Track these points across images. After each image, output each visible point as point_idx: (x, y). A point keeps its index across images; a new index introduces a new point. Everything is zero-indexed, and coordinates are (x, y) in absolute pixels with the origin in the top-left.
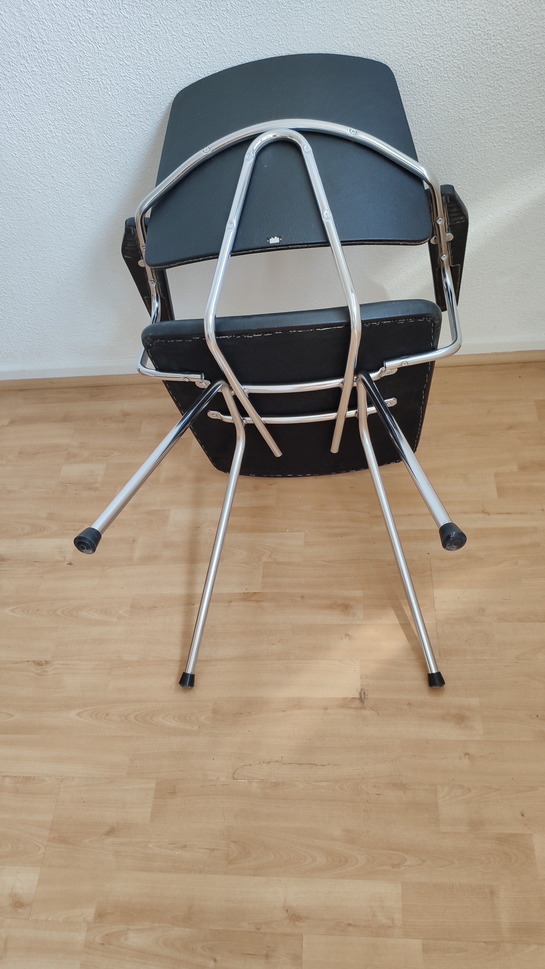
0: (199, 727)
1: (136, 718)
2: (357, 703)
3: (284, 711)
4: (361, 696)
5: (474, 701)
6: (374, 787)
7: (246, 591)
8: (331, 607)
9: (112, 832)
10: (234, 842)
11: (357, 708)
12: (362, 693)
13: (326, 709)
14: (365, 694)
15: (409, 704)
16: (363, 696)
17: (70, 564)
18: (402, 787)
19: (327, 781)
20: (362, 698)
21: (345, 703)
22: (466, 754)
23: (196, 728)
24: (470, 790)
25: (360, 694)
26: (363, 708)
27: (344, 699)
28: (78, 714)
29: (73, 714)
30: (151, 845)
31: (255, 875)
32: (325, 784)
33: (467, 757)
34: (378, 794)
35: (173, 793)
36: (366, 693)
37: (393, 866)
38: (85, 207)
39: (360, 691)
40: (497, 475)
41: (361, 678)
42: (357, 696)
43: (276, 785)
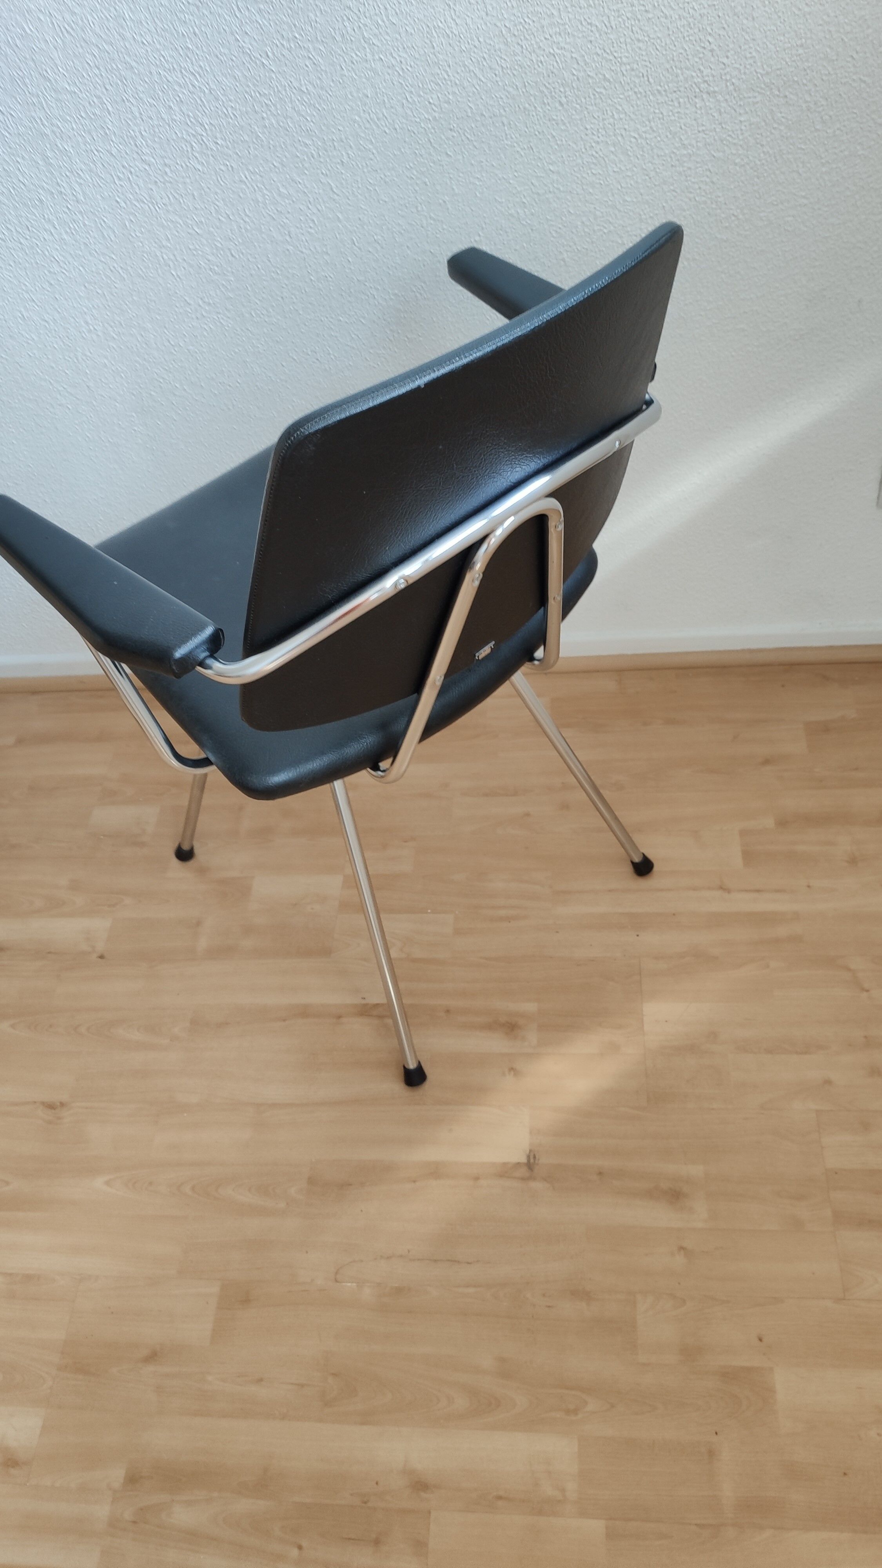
0: (287, 1204)
1: (193, 1188)
2: (523, 1172)
3: (414, 1182)
4: (529, 1161)
5: (696, 1170)
6: (544, 1295)
7: (363, 1002)
8: (490, 1027)
9: (153, 1357)
10: (333, 1374)
11: (523, 1179)
12: (532, 1157)
13: (477, 1178)
14: (535, 1157)
15: (600, 1173)
16: (532, 1160)
17: (101, 957)
18: (585, 1296)
19: (475, 1286)
20: (531, 1164)
21: (505, 1171)
22: (681, 1248)
23: (282, 1205)
24: (684, 1302)
25: (528, 1157)
26: (531, 1178)
27: (505, 1164)
28: (108, 1183)
29: (99, 1182)
30: (210, 1378)
31: (363, 1424)
32: (471, 1290)
33: (682, 1252)
34: (549, 1307)
35: (246, 1301)
36: (537, 1156)
37: (568, 1412)
38: (135, 430)
39: (528, 1152)
40: (743, 833)
41: (531, 1133)
42: (524, 1160)
43: (399, 1291)
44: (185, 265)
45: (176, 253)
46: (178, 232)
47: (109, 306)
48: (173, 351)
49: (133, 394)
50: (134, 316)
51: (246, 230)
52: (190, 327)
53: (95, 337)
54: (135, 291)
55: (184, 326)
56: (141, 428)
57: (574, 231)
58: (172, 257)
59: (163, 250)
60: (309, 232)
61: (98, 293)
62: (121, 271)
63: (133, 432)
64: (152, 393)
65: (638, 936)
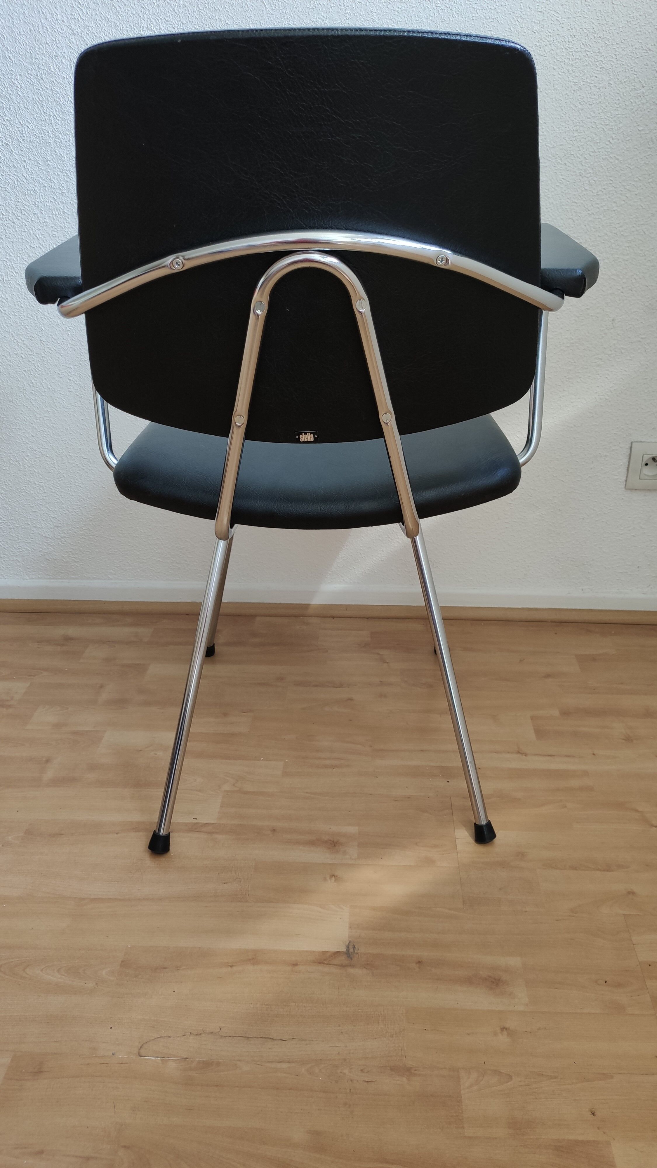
2: (342, 959)
3: (231, 966)
4: (348, 950)
5: (514, 962)
6: (362, 1071)
11: (343, 966)
12: (351, 947)
13: (296, 965)
14: (354, 948)
15: (419, 962)
16: (351, 950)
18: (407, 1071)
19: (289, 1062)
20: (350, 953)
21: (324, 959)
22: (504, 1029)
23: (91, 985)
24: (510, 1078)
25: (348, 947)
26: (350, 965)
27: (325, 952)
32: (285, 1066)
33: (505, 1032)
34: (368, 1082)
35: (38, 1072)
36: (356, 947)
39: (347, 943)
40: (533, 718)
41: (350, 927)
42: (343, 949)
43: (207, 1065)
65: (448, 782)
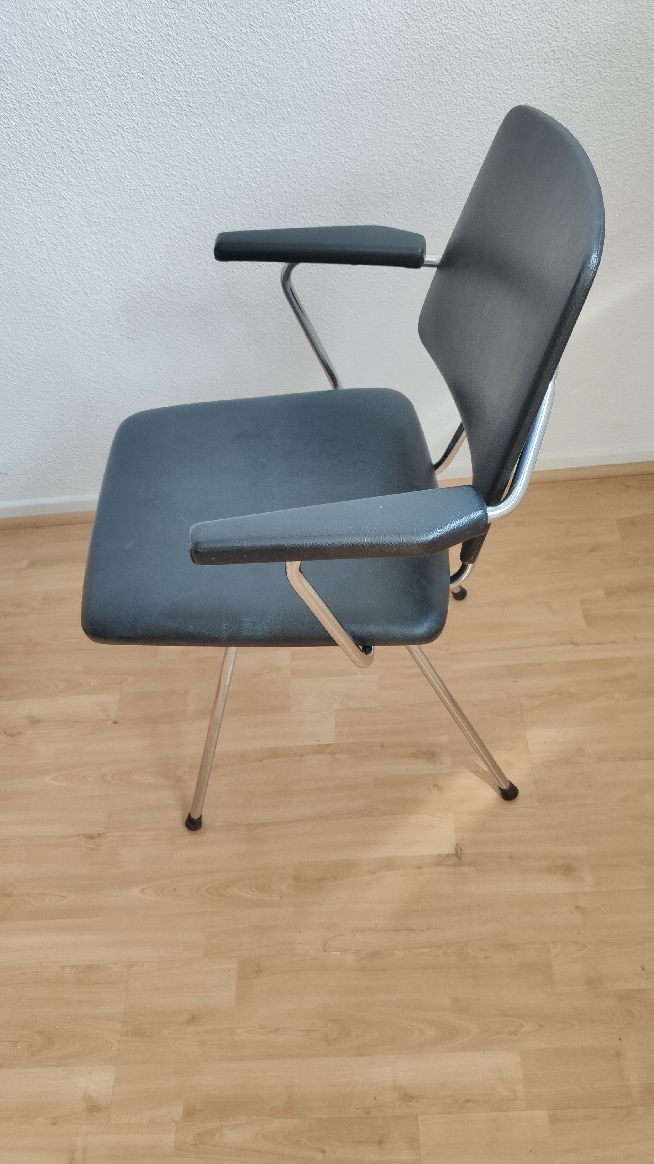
0: (280, 897)
1: (207, 891)
2: (453, 860)
3: (374, 873)
4: (457, 852)
5: (581, 850)
6: (481, 950)
7: (318, 743)
8: (415, 755)
9: (193, 1019)
10: (332, 1021)
11: (454, 866)
12: (458, 849)
13: (420, 868)
14: (461, 849)
15: (511, 857)
16: (459, 851)
17: (115, 722)
18: (512, 947)
19: (429, 947)
20: (458, 854)
21: (440, 861)
22: (577, 907)
23: (276, 898)
24: (584, 946)
25: (456, 849)
26: (461, 864)
27: (440, 855)
28: (142, 891)
29: (135, 891)
30: (239, 1031)
31: (359, 1055)
32: (426, 950)
33: (578, 910)
34: (485, 958)
35: (259, 972)
36: (462, 848)
37: (510, 1033)
38: (120, 325)
39: (455, 846)
40: (583, 602)
41: (456, 832)
42: (453, 851)
43: (372, 955)
44: (162, 199)
45: (155, 190)
46: (157, 173)
47: (103, 231)
48: (151, 264)
49: (120, 298)
50: (122, 239)
51: (210, 171)
52: (164, 245)
53: (92, 256)
54: (124, 220)
55: (160, 244)
56: (125, 323)
57: (453, 164)
58: (152, 193)
59: (146, 188)
60: (256, 171)
61: (95, 222)
62: (113, 205)
63: (118, 326)
64: (135, 296)
65: (516, 681)
